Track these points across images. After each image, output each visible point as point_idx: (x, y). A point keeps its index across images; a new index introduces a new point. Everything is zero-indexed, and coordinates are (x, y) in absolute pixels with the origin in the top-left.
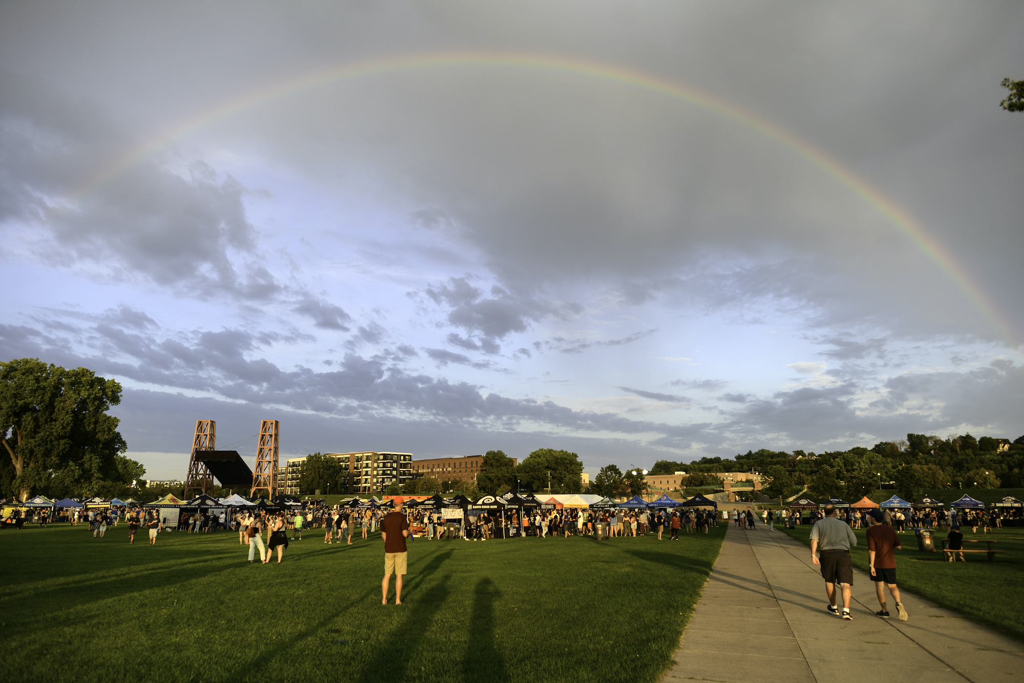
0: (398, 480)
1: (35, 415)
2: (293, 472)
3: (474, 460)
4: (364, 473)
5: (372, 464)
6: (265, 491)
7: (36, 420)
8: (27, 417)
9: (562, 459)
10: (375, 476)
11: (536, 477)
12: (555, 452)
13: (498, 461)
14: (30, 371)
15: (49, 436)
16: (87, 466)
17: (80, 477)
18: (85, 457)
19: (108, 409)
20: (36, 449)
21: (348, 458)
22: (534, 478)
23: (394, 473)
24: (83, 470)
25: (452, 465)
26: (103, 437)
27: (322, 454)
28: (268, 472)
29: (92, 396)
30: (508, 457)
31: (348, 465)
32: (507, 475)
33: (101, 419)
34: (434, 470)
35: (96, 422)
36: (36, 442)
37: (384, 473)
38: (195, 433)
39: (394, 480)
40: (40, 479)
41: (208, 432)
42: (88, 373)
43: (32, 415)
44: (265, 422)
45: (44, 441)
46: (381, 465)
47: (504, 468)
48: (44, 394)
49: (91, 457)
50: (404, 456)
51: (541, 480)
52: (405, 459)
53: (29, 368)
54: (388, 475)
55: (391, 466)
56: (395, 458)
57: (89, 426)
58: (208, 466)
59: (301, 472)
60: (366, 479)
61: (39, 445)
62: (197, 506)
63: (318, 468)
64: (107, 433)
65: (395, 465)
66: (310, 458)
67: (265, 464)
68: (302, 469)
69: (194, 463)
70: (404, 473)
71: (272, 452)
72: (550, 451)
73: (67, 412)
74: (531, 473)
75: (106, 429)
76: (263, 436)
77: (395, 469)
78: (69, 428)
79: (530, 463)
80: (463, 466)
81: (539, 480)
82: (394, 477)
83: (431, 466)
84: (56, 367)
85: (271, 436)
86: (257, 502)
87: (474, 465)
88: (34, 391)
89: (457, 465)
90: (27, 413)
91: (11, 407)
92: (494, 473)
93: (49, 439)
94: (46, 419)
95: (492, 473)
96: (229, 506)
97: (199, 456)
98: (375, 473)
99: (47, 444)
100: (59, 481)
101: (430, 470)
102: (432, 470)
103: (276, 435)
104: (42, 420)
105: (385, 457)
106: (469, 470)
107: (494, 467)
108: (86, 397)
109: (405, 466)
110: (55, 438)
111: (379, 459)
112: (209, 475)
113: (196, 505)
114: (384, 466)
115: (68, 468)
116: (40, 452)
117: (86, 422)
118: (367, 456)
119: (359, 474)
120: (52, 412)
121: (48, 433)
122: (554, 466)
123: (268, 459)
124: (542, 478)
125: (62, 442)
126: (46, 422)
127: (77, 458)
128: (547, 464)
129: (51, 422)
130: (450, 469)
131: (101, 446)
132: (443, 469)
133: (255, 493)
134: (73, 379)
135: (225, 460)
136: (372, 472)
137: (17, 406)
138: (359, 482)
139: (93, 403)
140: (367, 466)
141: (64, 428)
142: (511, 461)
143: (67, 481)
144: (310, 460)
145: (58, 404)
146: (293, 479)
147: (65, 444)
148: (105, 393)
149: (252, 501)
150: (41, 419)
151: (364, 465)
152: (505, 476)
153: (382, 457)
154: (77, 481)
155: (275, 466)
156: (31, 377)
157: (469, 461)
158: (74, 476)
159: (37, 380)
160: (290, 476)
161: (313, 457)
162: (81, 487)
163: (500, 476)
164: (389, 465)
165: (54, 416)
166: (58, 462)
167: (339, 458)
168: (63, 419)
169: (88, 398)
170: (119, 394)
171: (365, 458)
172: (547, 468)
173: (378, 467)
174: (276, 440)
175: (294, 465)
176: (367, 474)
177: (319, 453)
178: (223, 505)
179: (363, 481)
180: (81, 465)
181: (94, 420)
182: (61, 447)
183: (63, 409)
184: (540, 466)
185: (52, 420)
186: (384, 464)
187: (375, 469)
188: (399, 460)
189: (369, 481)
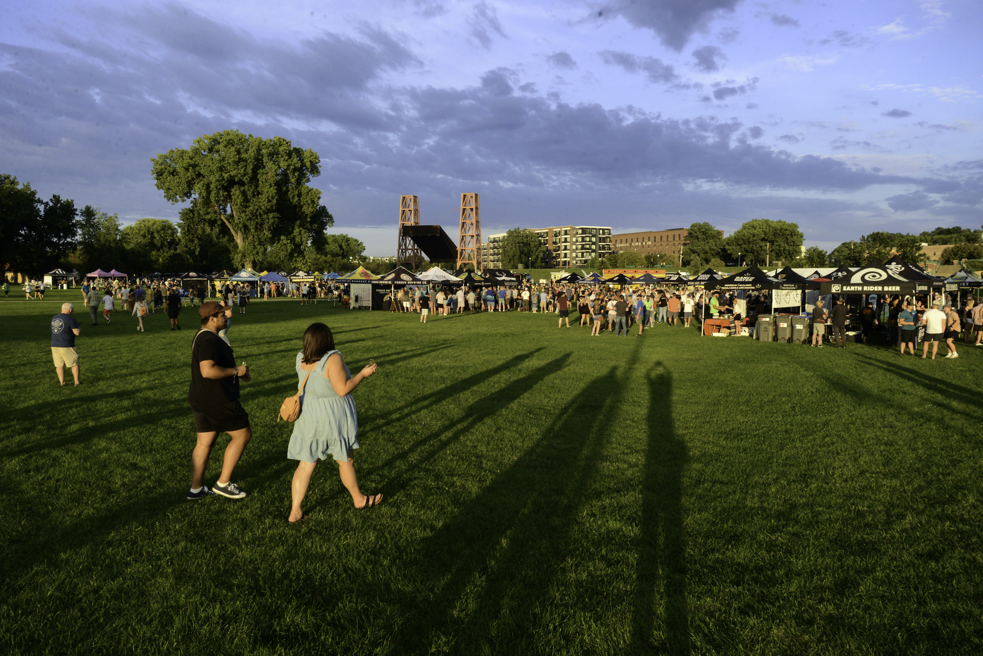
0: (598, 255)
1: (242, 189)
2: (495, 248)
3: (676, 233)
4: (563, 248)
5: (571, 238)
6: (470, 266)
7: (244, 193)
8: (236, 190)
9: (781, 229)
10: (574, 251)
11: (750, 250)
12: (772, 222)
13: (704, 233)
14: (230, 143)
15: (257, 210)
16: (298, 240)
17: (293, 251)
18: (295, 231)
19: (308, 180)
20: (248, 223)
21: (547, 233)
22: (747, 251)
23: (594, 247)
24: (294, 244)
25: (652, 239)
26: (308, 210)
27: (521, 229)
28: (471, 246)
29: (292, 167)
30: (716, 229)
31: (547, 240)
32: (715, 248)
33: (304, 191)
34: (633, 244)
35: (299, 195)
36: (246, 215)
37: (583, 248)
38: (401, 209)
39: (593, 254)
40: (258, 253)
41: (412, 208)
42: (285, 143)
43: (239, 189)
44: (465, 196)
45: (254, 215)
46: (580, 239)
47: (711, 241)
48: (246, 166)
49: (300, 231)
50: (603, 230)
51: (756, 254)
52: (604, 233)
53: (230, 140)
54: (588, 249)
55: (590, 241)
56: (594, 232)
57: (293, 198)
58: (415, 241)
59: (504, 247)
60: (566, 254)
61: (250, 219)
62: (390, 282)
63: (519, 243)
64: (311, 206)
65: (594, 239)
66: (510, 233)
67: (468, 239)
68: (503, 245)
69: (403, 239)
70: (604, 248)
71: (475, 225)
72: (767, 221)
73: (271, 184)
74: (743, 246)
75: (309, 201)
76: (464, 210)
77: (594, 243)
78: (274, 201)
79: (744, 235)
80: (664, 239)
81: (753, 253)
82: (594, 251)
83: (629, 241)
84: (254, 137)
85: (472, 209)
86: (463, 276)
87: (677, 238)
88: (237, 163)
89: (658, 239)
90: (235, 187)
91: (218, 181)
92: (701, 245)
93: (258, 213)
94: (253, 193)
95: (699, 246)
96: (428, 282)
97: (406, 231)
98: (574, 247)
99: (257, 218)
100: (275, 255)
101: (628, 245)
102: (630, 244)
103: (477, 208)
104: (249, 194)
105: (584, 231)
106: (671, 244)
107: (700, 240)
108: (286, 167)
109: (604, 240)
110: (264, 212)
111: (577, 233)
112: (417, 250)
113: (388, 281)
114: (583, 240)
115: (281, 242)
116: (252, 226)
117: (290, 195)
118: (566, 231)
119: (559, 249)
120: (257, 186)
121: (256, 207)
122: (771, 237)
123: (471, 233)
124: (757, 251)
125: (271, 215)
126: (254, 196)
127: (288, 233)
128: (764, 236)
129: (258, 195)
130: (650, 243)
131: (309, 220)
132: (642, 243)
133: (461, 267)
134: (271, 148)
135: (430, 235)
136: (571, 246)
137: (223, 179)
138: (559, 256)
139: (294, 174)
140: (566, 241)
141: (269, 201)
142: (720, 233)
143: (282, 255)
144: (510, 236)
145: (261, 178)
146: (494, 254)
147: (274, 218)
148: (303, 165)
149: (457, 276)
150: (248, 192)
151: (563, 240)
152: (713, 250)
153: (580, 231)
154: (291, 256)
155: (478, 241)
156: (233, 149)
157: (671, 234)
158: (287, 250)
159: (239, 152)
160: (492, 251)
161: (512, 232)
162: (296, 261)
163: (707, 248)
164: (588, 239)
165: (259, 189)
166: (270, 236)
167: (538, 233)
168: (267, 192)
169: (288, 169)
170: (318, 165)
171: (563, 233)
172: (763, 239)
173: (577, 241)
174: (477, 213)
175: (495, 241)
176: (566, 249)
177: (518, 229)
178: (422, 281)
179: (563, 255)
180: (293, 239)
181: (297, 192)
182: (271, 221)
183: (266, 181)
184: (755, 238)
185: (259, 193)
186: (583, 238)
187: (574, 243)
188: (598, 233)
189: (568, 255)
